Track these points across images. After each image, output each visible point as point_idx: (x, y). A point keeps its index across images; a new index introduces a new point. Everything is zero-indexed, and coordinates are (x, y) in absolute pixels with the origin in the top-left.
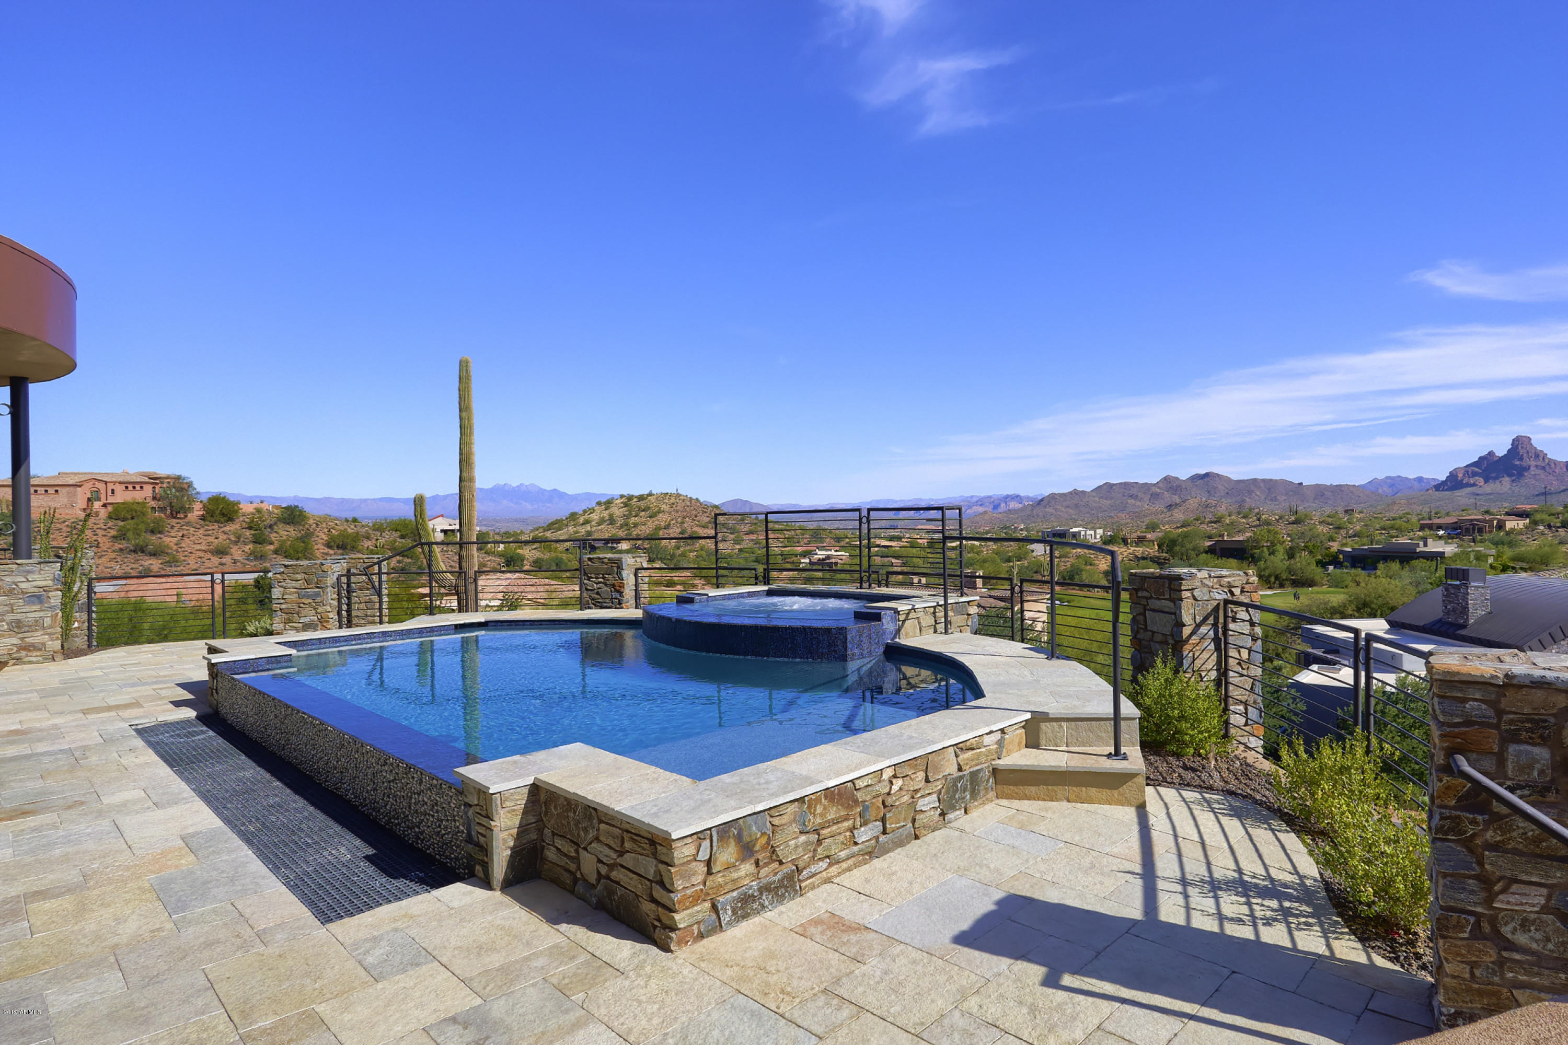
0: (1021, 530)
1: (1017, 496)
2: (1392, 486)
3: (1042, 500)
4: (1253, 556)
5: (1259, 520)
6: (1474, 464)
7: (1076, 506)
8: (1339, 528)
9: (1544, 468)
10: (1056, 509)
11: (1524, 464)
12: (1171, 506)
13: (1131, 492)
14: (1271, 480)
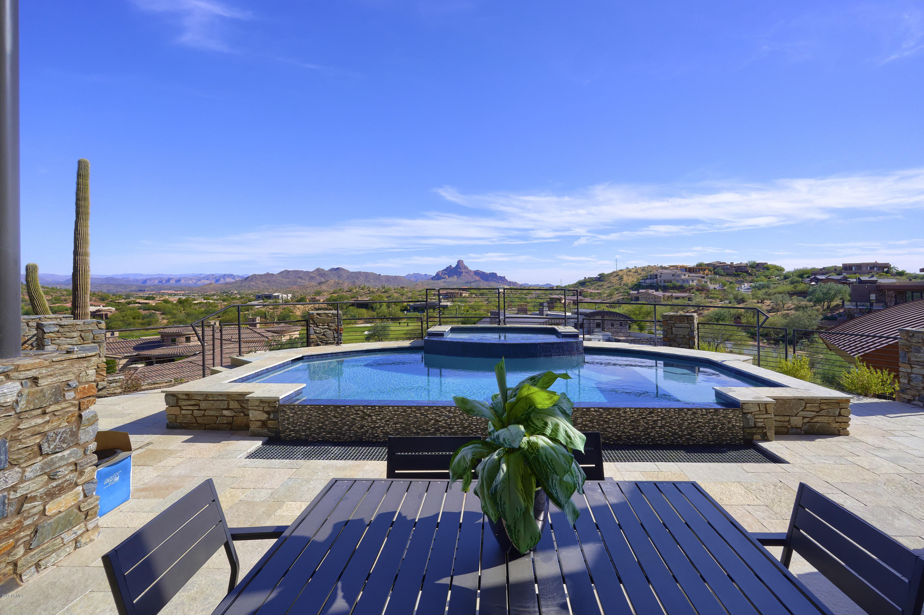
0: (236, 294)
1: (231, 275)
2: (416, 277)
3: (248, 278)
4: (372, 308)
5: (369, 290)
6: (445, 270)
7: (268, 281)
8: (403, 295)
9: (467, 273)
10: (256, 283)
11: (461, 271)
12: (320, 283)
13: (299, 275)
14: (367, 272)
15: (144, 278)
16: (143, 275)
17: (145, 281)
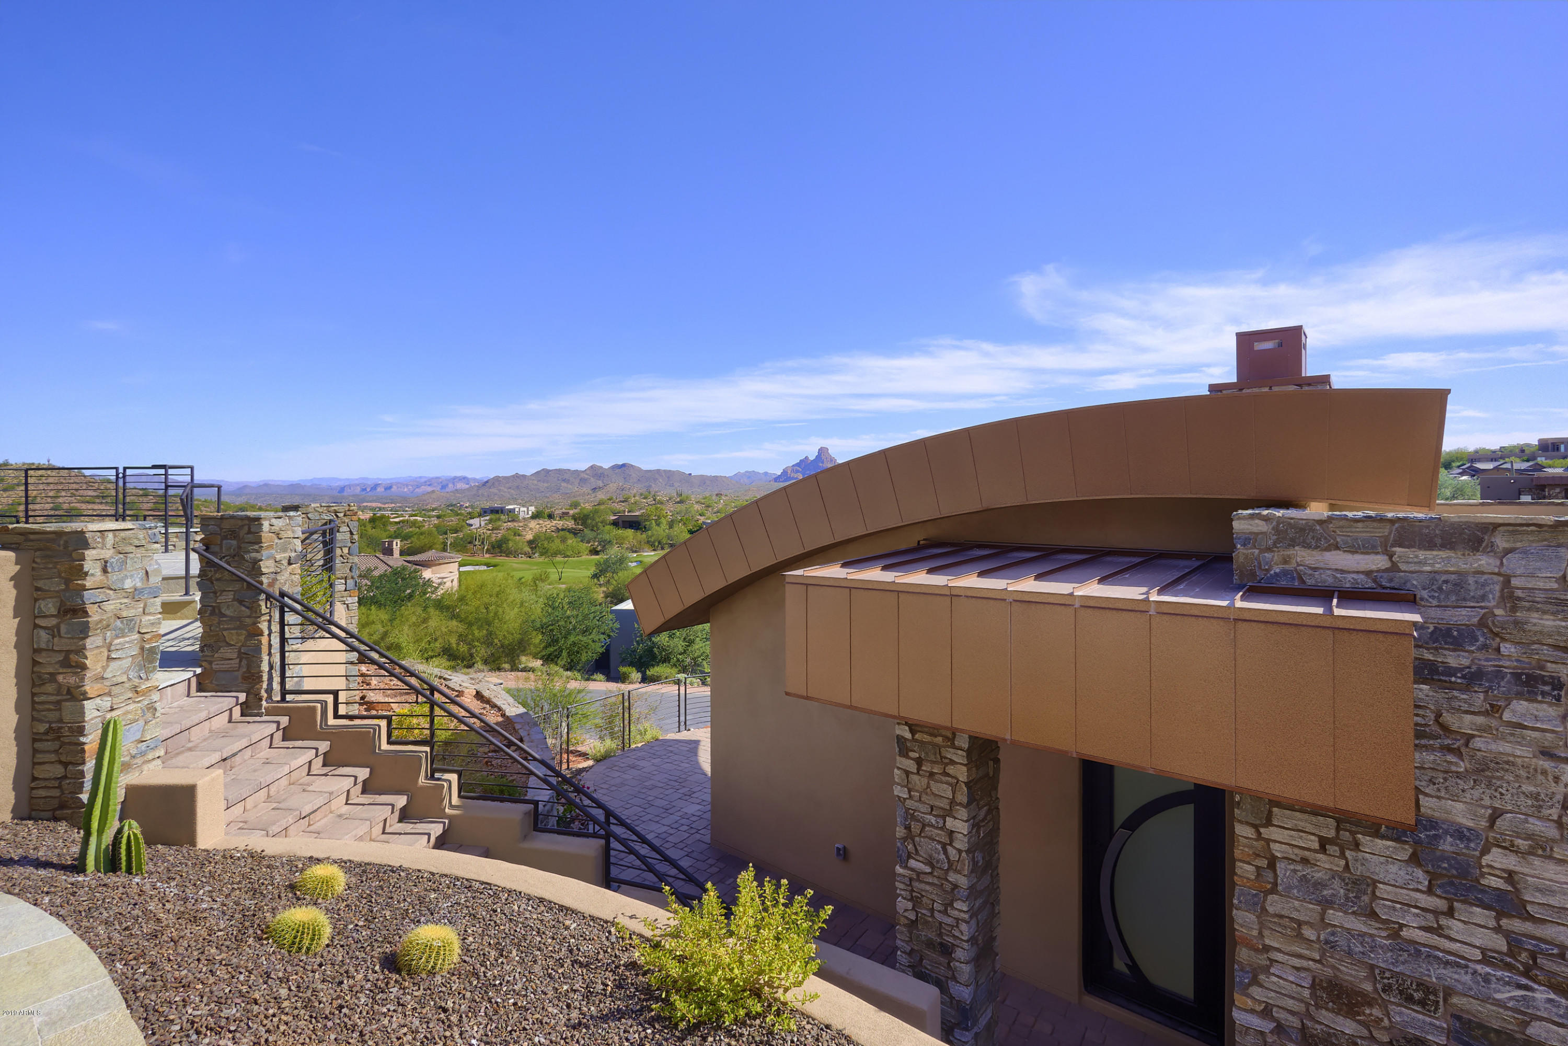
0: (466, 507)
1: (465, 478)
2: (747, 477)
3: (487, 482)
4: (644, 526)
5: (655, 500)
6: (797, 465)
7: (518, 487)
8: (708, 506)
10: (499, 491)
12: (595, 489)
13: (565, 477)
14: (670, 471)
15: (341, 484)
16: (340, 480)
17: (342, 489)
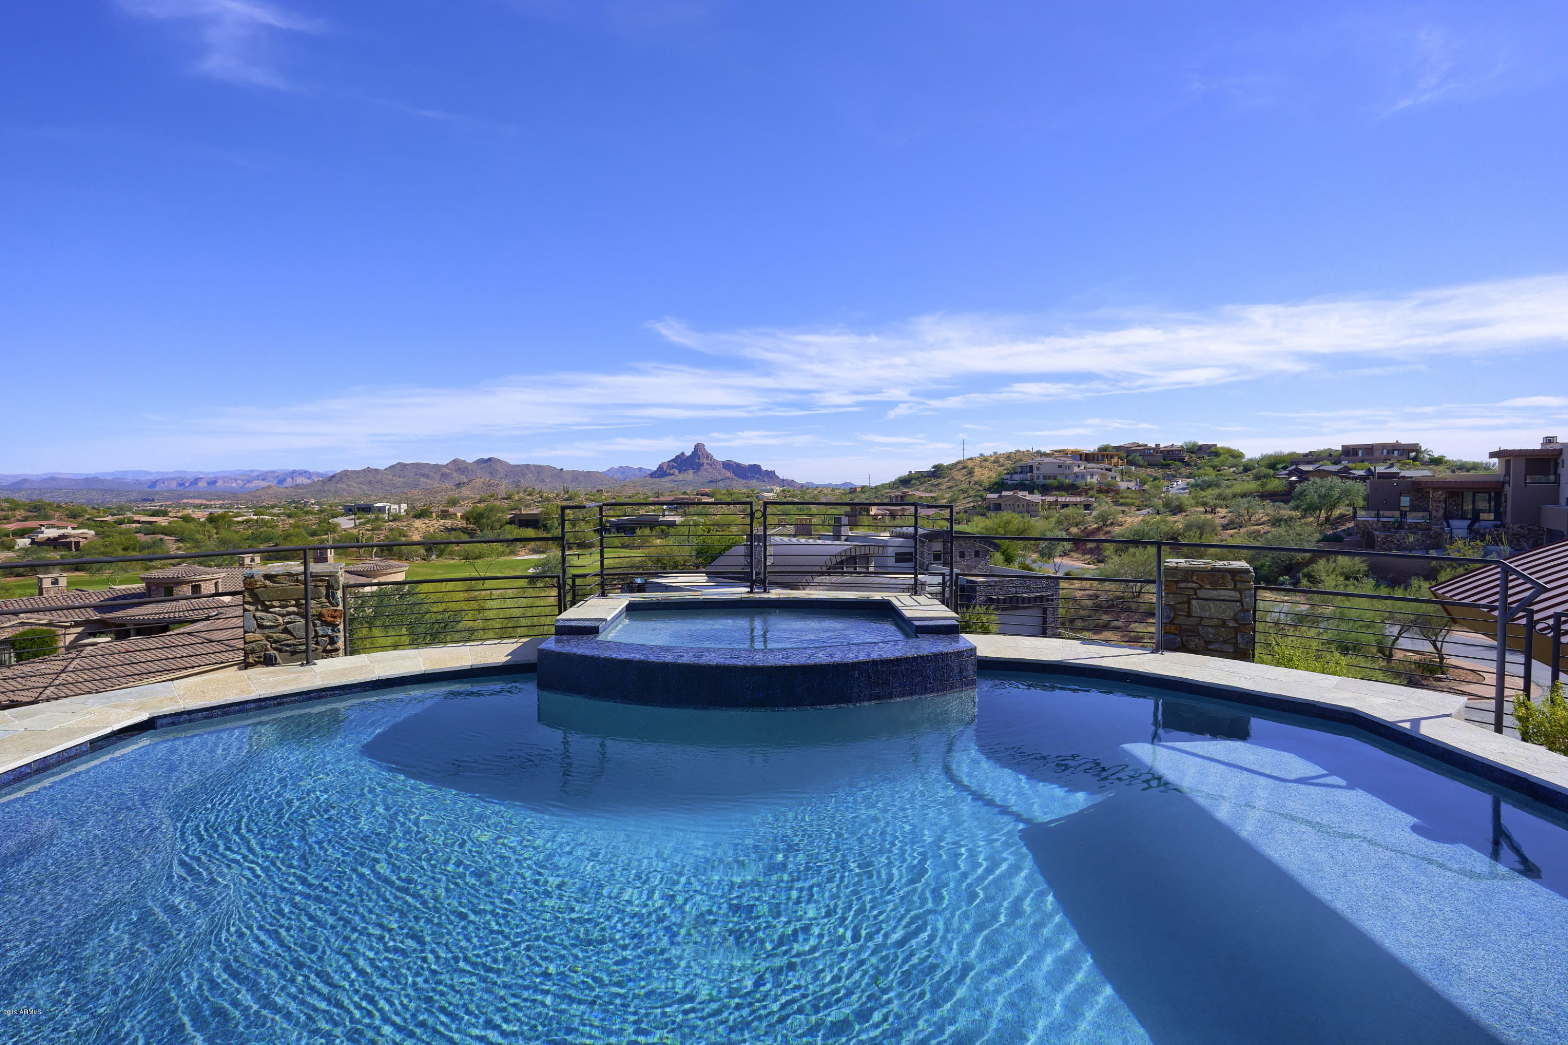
0: (312, 504)
1: (305, 472)
2: (623, 473)
3: (334, 476)
4: (545, 526)
5: (542, 497)
6: (673, 460)
7: (370, 482)
9: (711, 465)
10: (349, 486)
11: (701, 462)
12: (459, 484)
13: (423, 472)
15: (152, 478)
16: (151, 474)
17: (153, 484)
